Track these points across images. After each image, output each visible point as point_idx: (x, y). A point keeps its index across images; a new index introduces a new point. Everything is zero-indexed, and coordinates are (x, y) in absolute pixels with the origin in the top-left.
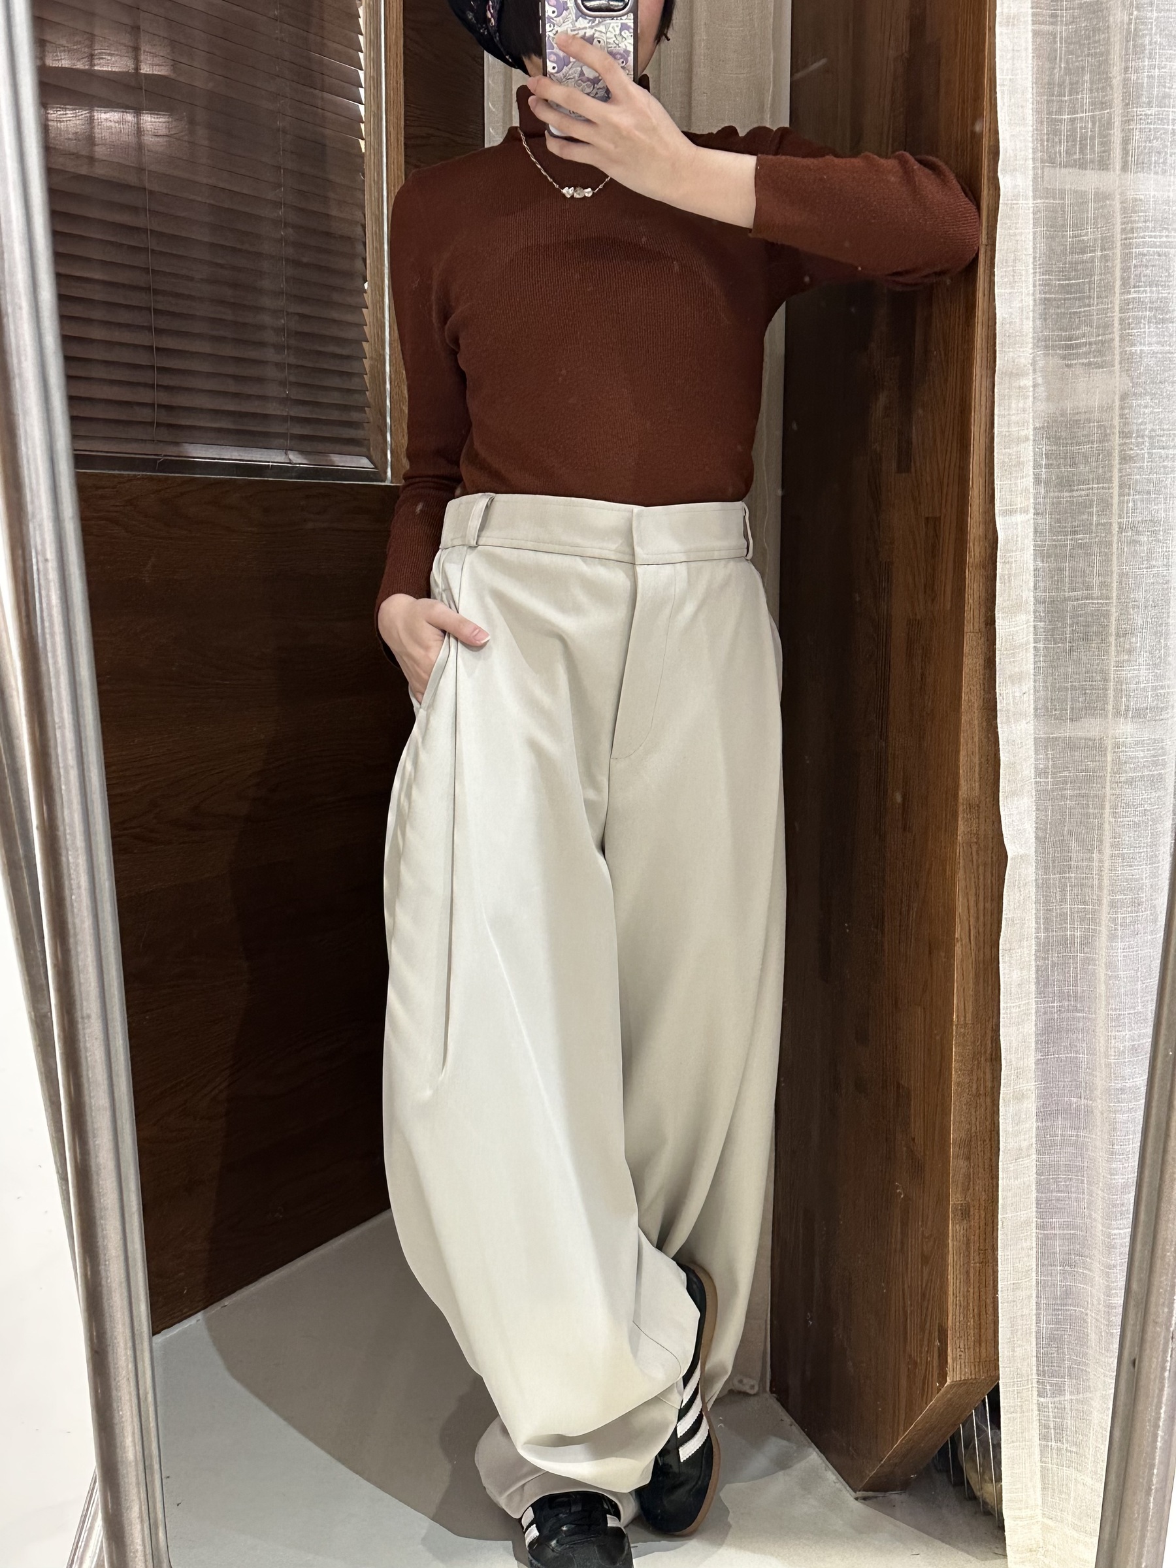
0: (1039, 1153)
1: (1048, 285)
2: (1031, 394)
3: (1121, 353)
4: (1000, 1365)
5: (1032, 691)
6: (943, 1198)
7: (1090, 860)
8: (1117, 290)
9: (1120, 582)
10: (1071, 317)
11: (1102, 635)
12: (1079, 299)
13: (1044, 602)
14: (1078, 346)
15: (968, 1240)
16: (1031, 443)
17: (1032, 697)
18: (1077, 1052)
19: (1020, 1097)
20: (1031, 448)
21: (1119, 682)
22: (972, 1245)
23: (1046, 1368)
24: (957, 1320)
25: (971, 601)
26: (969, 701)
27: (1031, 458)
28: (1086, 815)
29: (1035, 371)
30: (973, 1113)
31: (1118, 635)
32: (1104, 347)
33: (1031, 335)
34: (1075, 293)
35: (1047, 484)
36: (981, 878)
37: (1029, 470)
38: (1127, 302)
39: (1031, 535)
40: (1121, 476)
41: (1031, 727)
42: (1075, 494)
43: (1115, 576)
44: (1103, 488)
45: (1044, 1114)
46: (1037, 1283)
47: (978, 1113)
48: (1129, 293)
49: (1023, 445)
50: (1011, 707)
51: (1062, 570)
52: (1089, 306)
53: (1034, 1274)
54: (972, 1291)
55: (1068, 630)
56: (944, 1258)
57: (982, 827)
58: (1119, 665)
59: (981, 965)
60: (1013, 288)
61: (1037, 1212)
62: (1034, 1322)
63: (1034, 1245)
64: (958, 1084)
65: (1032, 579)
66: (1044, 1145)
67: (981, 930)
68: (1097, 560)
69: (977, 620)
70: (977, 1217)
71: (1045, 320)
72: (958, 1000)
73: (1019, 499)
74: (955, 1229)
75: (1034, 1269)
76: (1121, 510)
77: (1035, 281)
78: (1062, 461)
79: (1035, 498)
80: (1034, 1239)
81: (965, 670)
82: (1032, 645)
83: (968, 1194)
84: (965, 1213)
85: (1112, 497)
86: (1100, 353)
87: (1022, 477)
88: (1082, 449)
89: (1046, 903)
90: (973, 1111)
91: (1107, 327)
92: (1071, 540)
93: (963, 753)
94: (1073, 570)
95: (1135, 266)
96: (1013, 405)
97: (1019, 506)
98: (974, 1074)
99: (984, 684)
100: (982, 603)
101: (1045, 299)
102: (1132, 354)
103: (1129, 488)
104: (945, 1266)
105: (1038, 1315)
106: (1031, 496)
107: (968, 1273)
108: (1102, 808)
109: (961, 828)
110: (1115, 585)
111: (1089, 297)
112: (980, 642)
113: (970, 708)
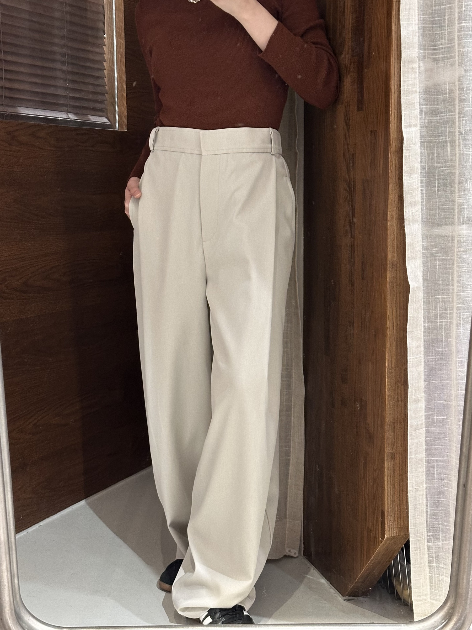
0: (426, 427)
1: (425, 20)
2: (418, 71)
3: (458, 51)
4: (410, 528)
5: (420, 210)
6: (382, 450)
7: (449, 289)
8: (456, 22)
9: (460, 158)
10: (435, 36)
11: (452, 184)
12: (439, 27)
13: (425, 168)
14: (439, 49)
15: (394, 470)
16: (418, 94)
17: (420, 213)
18: (443, 380)
19: (416, 401)
20: (418, 96)
21: (460, 205)
22: (396, 472)
23: (431, 529)
24: (390, 507)
25: (392, 168)
26: (392, 215)
27: (418, 101)
28: (446, 268)
29: (419, 61)
30: (396, 410)
31: (459, 183)
32: (450, 49)
33: (417, 43)
34: (437, 24)
35: (426, 113)
36: (398, 298)
37: (417, 106)
38: (461, 27)
39: (419, 137)
40: (459, 109)
41: (420, 227)
42: (438, 118)
43: (457, 156)
44: (451, 115)
45: (428, 409)
46: (426, 488)
47: (398, 409)
48: (462, 23)
49: (414, 95)
50: (411, 218)
51: (433, 154)
52: (444, 30)
53: (425, 484)
54: (396, 494)
55: (437, 182)
56: (383, 478)
57: (398, 275)
58: (460, 196)
59: (399, 340)
60: (409, 21)
61: (426, 455)
62: (425, 506)
63: (425, 470)
64: (389, 396)
65: (419, 157)
66: (429, 423)
67: (398, 323)
68: (449, 149)
69: (394, 177)
70: (398, 459)
71: (424, 37)
72: (388, 356)
73: (413, 120)
74: (388, 464)
75: (425, 481)
76: (459, 124)
77: (418, 18)
78: (432, 103)
79: (420, 119)
80: (424, 467)
81: (390, 201)
82: (420, 189)
84: (393, 457)
85: (455, 119)
86: (449, 52)
87: (414, 110)
88: (441, 97)
89: (429, 309)
90: (396, 408)
91: (451, 40)
92: (437, 139)
93: (389, 240)
94: (438, 154)
95: (464, 11)
96: (410, 76)
97: (413, 124)
98: (396, 391)
99: (398, 207)
100: (396, 169)
101: (424, 27)
102: (463, 52)
103: (463, 114)
104: (384, 481)
105: (427, 503)
106: (419, 118)
107: (394, 485)
108: (453, 264)
109: (389, 275)
110: (457, 160)
111: (444, 26)
112: (396, 187)
113: (392, 218)
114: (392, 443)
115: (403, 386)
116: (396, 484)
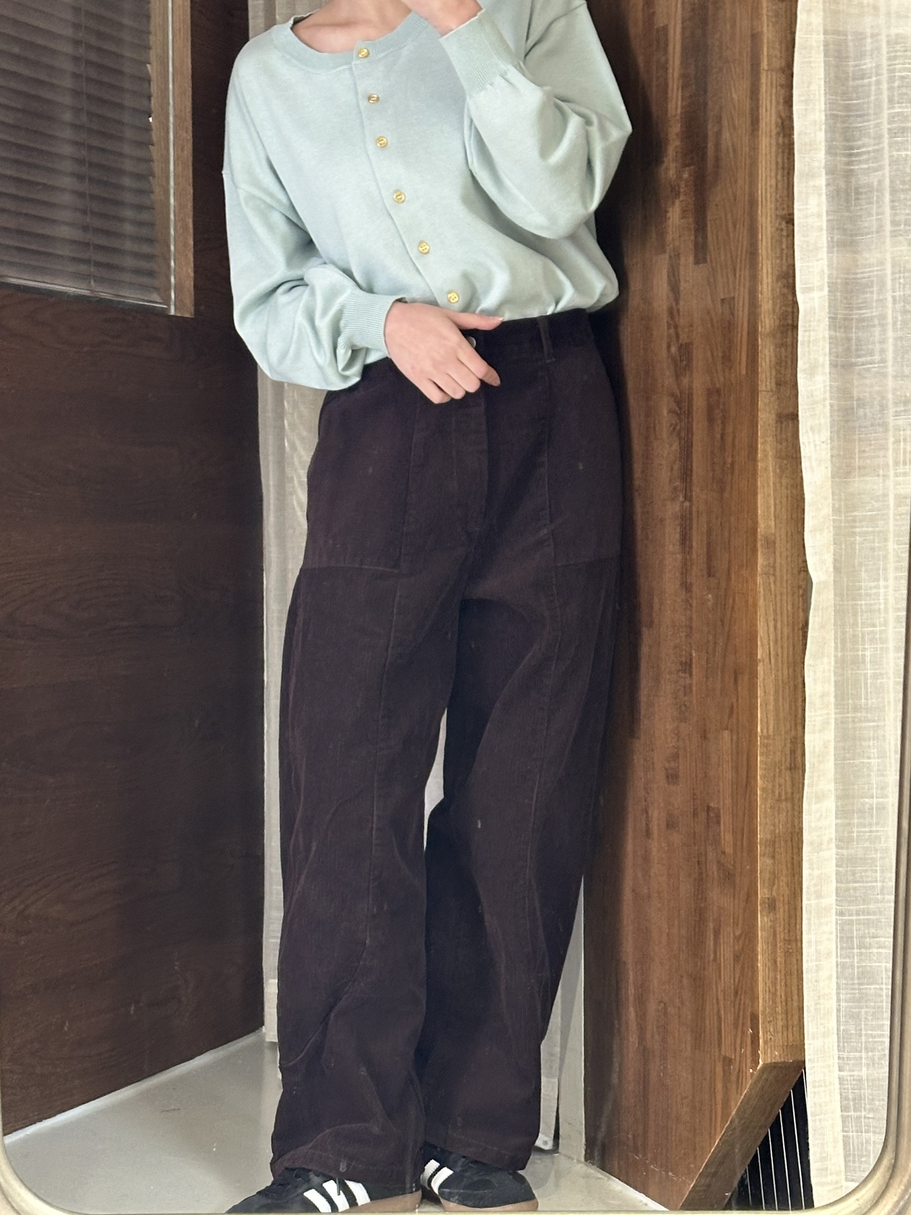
0: (838, 847)
5: (829, 441)
6: (752, 893)
7: (878, 587)
13: (837, 365)
15: (775, 931)
17: (829, 447)
18: (869, 758)
19: (820, 797)
21: (897, 430)
22: (778, 935)
23: (846, 1044)
24: (767, 1006)
25: (764, 364)
28: (872, 549)
30: (776, 816)
32: (877, 154)
39: (828, 307)
45: (842, 813)
46: (837, 965)
47: (781, 816)
50: (813, 455)
53: (834, 956)
54: (779, 978)
56: (754, 950)
57: (778, 561)
58: (896, 414)
59: (781, 683)
61: (836, 900)
63: (834, 931)
65: (828, 347)
66: (843, 841)
67: (780, 652)
68: (877, 330)
69: (769, 380)
70: (782, 910)
72: (761, 714)
74: (763, 921)
81: (760, 424)
82: (828, 401)
83: (774, 889)
84: (772, 905)
99: (776, 436)
100: (772, 367)
104: (756, 953)
107: (775, 962)
109: (761, 561)
112: (772, 399)
113: (766, 456)
114: (769, 879)
115: (788, 772)
116: (779, 960)
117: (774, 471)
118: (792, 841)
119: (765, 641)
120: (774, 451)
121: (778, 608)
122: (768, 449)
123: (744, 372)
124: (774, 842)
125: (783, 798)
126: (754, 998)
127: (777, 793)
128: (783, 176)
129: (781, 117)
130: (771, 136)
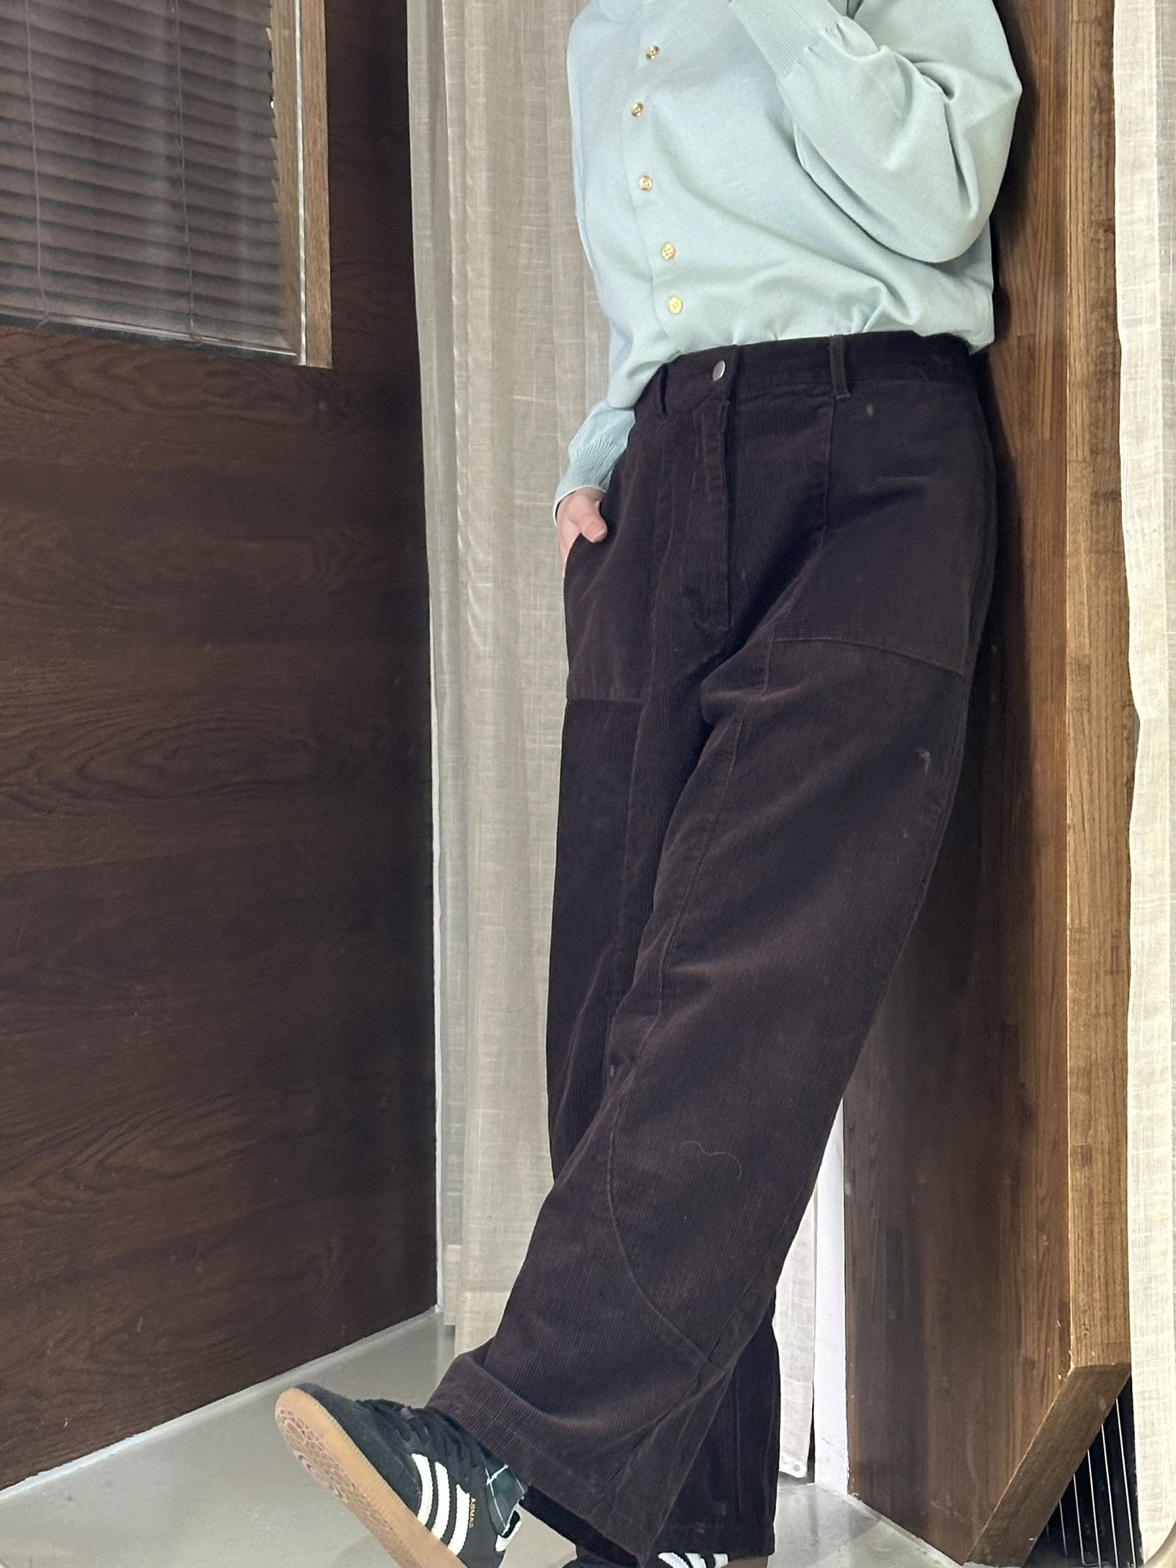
6: (1060, 1141)
15: (1091, 1192)
19: (1150, 1011)
22: (1095, 1196)
26: (1075, 542)
30: (1093, 1036)
47: (1098, 1036)
50: (1141, 548)
53: (1170, 1223)
54: (1097, 1253)
56: (1062, 1215)
57: (1094, 690)
59: (1098, 858)
61: (1173, 1149)
62: (1172, 1283)
63: (1170, 1189)
64: (1074, 1001)
67: (1097, 816)
69: (1080, 446)
70: (1100, 1164)
72: (1072, 899)
74: (1074, 1177)
80: (1170, 1181)
81: (1069, 506)
82: (1163, 475)
83: (1090, 1134)
84: (1087, 1157)
90: (1092, 1033)
93: (1069, 604)
97: (1144, 316)
98: (1093, 988)
99: (1091, 522)
100: (1085, 428)
104: (1066, 1222)
107: (1091, 1231)
109: (1070, 692)
112: (1085, 473)
113: (1077, 550)
114: (1083, 1121)
115: (1109, 978)
116: (1096, 1228)
117: (1089, 570)
118: (1113, 1070)
119: (1077, 801)
120: (1089, 543)
121: (1095, 755)
122: (1081, 539)
123: (1047, 436)
124: (1089, 1073)
125: (1102, 1011)
126: (1064, 1281)
127: (1093, 1005)
128: (1100, 167)
129: (1096, 86)
130: (1083, 113)
